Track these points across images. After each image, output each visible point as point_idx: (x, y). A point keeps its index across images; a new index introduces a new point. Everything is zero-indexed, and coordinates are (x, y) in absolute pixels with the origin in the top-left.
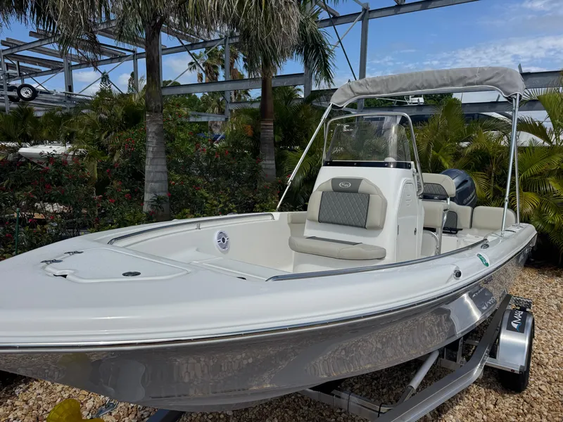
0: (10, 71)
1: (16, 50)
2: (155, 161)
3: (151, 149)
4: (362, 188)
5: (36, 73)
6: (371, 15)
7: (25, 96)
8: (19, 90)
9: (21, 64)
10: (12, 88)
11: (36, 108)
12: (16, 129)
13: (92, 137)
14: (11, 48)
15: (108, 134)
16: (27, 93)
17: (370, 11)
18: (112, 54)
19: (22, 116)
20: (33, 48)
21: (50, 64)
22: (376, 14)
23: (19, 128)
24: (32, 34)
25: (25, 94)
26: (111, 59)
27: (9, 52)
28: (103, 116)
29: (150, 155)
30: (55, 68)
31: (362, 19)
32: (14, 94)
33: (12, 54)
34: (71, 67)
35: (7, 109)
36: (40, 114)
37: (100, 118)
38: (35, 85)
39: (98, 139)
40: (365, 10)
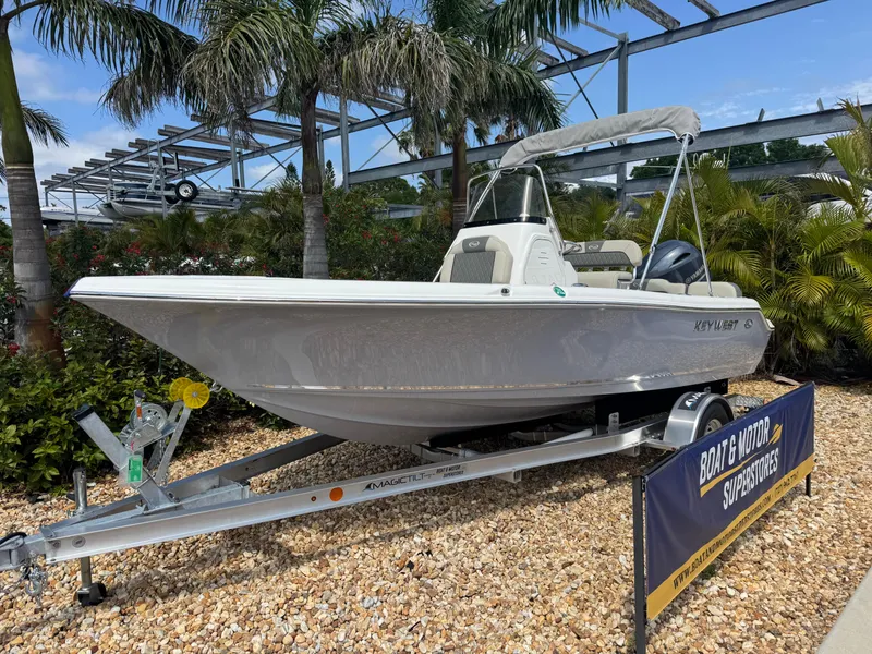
0: (167, 166)
1: (176, 139)
2: (313, 250)
3: (308, 236)
4: (489, 246)
5: (201, 168)
6: (630, 49)
7: (184, 194)
8: (177, 188)
9: (180, 157)
10: (169, 187)
11: (197, 213)
12: (174, 237)
13: (262, 240)
14: (170, 138)
15: (280, 236)
16: (186, 191)
17: (629, 44)
18: (291, 135)
19: (181, 222)
20: (194, 136)
21: (217, 155)
22: (637, 48)
23: (178, 236)
24: (194, 118)
25: (185, 192)
26: (291, 142)
27: (168, 143)
28: (274, 213)
29: (308, 244)
30: (222, 159)
31: (618, 56)
32: (171, 193)
33: (171, 145)
34: (241, 158)
35: (165, 216)
36: (201, 220)
37: (272, 216)
38: (198, 183)
39: (268, 244)
40: (622, 43)
